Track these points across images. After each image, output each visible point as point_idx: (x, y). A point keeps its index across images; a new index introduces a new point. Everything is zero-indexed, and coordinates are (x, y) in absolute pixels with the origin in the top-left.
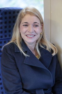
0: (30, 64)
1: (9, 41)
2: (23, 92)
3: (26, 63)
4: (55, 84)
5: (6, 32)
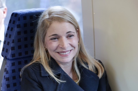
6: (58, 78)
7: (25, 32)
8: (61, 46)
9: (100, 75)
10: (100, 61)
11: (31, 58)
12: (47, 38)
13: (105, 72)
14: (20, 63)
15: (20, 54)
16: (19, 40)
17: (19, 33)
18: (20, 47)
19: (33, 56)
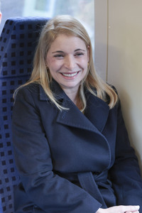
0: (69, 124)
1: (27, 81)
2: (54, 177)
3: (61, 122)
4: (115, 164)
5: (21, 63)
6: (60, 104)
7: (22, 45)
8: (66, 66)
9: (112, 105)
10: (113, 87)
11: (27, 77)
12: (50, 55)
13: (119, 101)
14: (12, 83)
15: (13, 72)
16: (13, 55)
17: (13, 46)
18: (13, 63)
19: (30, 75)
